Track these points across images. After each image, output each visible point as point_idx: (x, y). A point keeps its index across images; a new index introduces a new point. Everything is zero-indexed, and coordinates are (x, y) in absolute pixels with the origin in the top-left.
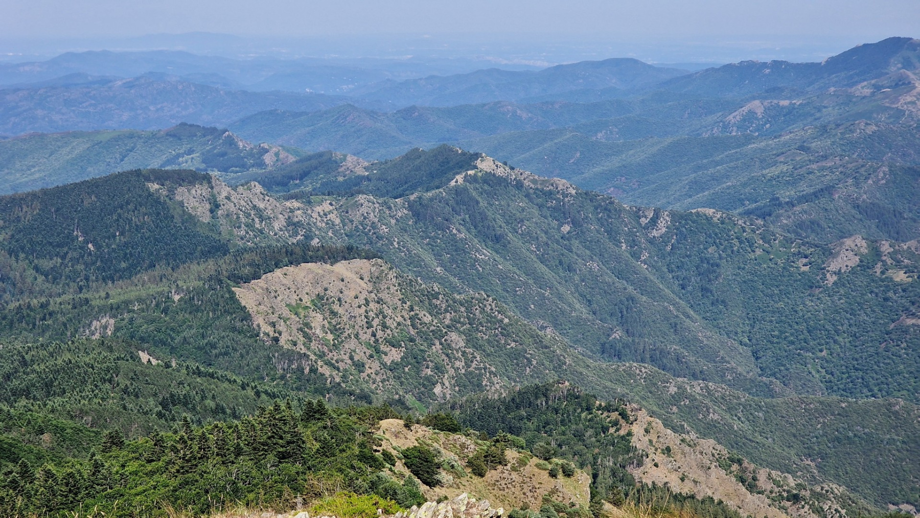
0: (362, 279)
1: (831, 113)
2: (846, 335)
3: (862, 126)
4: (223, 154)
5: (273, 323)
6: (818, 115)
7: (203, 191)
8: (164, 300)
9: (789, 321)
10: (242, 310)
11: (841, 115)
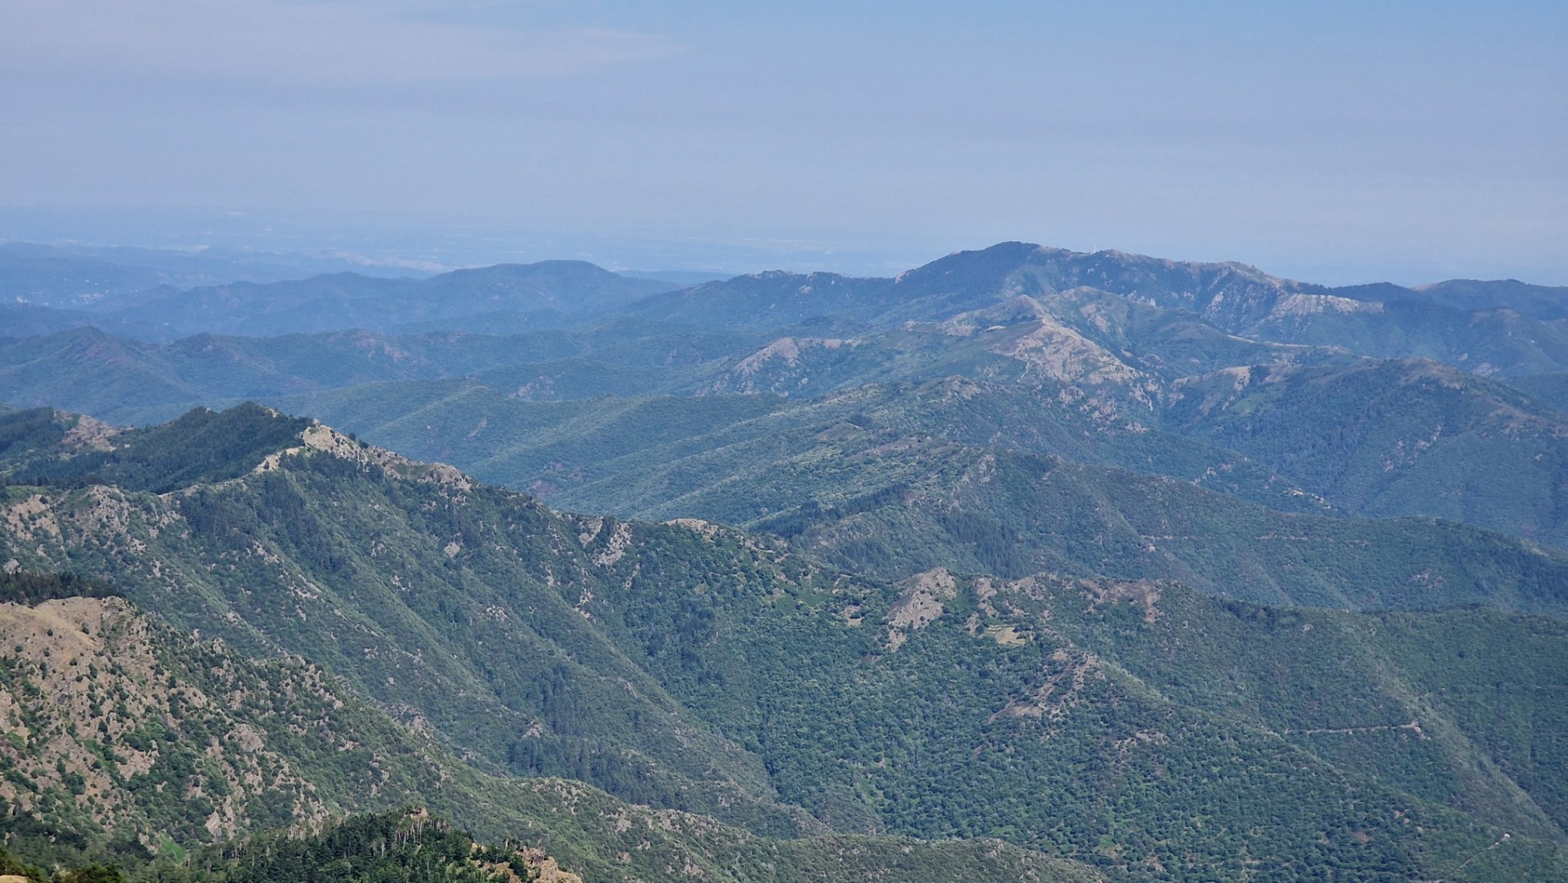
0: (85, 631)
1: (908, 362)
2: (918, 733)
3: (956, 385)
6: (887, 365)
9: (827, 709)
11: (923, 366)
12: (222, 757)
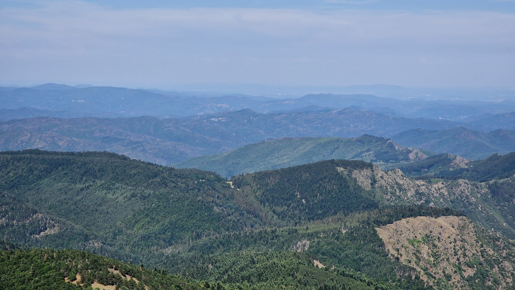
0: (453, 227)
4: (386, 153)
5: (397, 249)
7: (368, 173)
8: (337, 232)
10: (379, 240)
12: (498, 272)
